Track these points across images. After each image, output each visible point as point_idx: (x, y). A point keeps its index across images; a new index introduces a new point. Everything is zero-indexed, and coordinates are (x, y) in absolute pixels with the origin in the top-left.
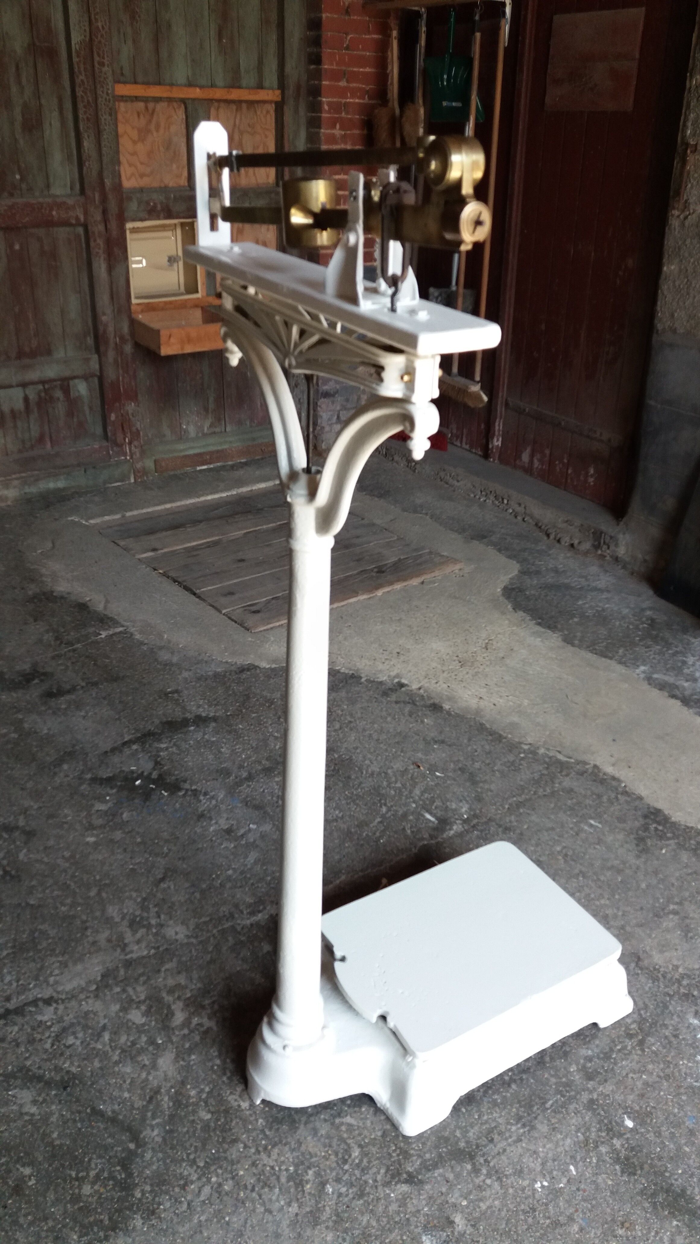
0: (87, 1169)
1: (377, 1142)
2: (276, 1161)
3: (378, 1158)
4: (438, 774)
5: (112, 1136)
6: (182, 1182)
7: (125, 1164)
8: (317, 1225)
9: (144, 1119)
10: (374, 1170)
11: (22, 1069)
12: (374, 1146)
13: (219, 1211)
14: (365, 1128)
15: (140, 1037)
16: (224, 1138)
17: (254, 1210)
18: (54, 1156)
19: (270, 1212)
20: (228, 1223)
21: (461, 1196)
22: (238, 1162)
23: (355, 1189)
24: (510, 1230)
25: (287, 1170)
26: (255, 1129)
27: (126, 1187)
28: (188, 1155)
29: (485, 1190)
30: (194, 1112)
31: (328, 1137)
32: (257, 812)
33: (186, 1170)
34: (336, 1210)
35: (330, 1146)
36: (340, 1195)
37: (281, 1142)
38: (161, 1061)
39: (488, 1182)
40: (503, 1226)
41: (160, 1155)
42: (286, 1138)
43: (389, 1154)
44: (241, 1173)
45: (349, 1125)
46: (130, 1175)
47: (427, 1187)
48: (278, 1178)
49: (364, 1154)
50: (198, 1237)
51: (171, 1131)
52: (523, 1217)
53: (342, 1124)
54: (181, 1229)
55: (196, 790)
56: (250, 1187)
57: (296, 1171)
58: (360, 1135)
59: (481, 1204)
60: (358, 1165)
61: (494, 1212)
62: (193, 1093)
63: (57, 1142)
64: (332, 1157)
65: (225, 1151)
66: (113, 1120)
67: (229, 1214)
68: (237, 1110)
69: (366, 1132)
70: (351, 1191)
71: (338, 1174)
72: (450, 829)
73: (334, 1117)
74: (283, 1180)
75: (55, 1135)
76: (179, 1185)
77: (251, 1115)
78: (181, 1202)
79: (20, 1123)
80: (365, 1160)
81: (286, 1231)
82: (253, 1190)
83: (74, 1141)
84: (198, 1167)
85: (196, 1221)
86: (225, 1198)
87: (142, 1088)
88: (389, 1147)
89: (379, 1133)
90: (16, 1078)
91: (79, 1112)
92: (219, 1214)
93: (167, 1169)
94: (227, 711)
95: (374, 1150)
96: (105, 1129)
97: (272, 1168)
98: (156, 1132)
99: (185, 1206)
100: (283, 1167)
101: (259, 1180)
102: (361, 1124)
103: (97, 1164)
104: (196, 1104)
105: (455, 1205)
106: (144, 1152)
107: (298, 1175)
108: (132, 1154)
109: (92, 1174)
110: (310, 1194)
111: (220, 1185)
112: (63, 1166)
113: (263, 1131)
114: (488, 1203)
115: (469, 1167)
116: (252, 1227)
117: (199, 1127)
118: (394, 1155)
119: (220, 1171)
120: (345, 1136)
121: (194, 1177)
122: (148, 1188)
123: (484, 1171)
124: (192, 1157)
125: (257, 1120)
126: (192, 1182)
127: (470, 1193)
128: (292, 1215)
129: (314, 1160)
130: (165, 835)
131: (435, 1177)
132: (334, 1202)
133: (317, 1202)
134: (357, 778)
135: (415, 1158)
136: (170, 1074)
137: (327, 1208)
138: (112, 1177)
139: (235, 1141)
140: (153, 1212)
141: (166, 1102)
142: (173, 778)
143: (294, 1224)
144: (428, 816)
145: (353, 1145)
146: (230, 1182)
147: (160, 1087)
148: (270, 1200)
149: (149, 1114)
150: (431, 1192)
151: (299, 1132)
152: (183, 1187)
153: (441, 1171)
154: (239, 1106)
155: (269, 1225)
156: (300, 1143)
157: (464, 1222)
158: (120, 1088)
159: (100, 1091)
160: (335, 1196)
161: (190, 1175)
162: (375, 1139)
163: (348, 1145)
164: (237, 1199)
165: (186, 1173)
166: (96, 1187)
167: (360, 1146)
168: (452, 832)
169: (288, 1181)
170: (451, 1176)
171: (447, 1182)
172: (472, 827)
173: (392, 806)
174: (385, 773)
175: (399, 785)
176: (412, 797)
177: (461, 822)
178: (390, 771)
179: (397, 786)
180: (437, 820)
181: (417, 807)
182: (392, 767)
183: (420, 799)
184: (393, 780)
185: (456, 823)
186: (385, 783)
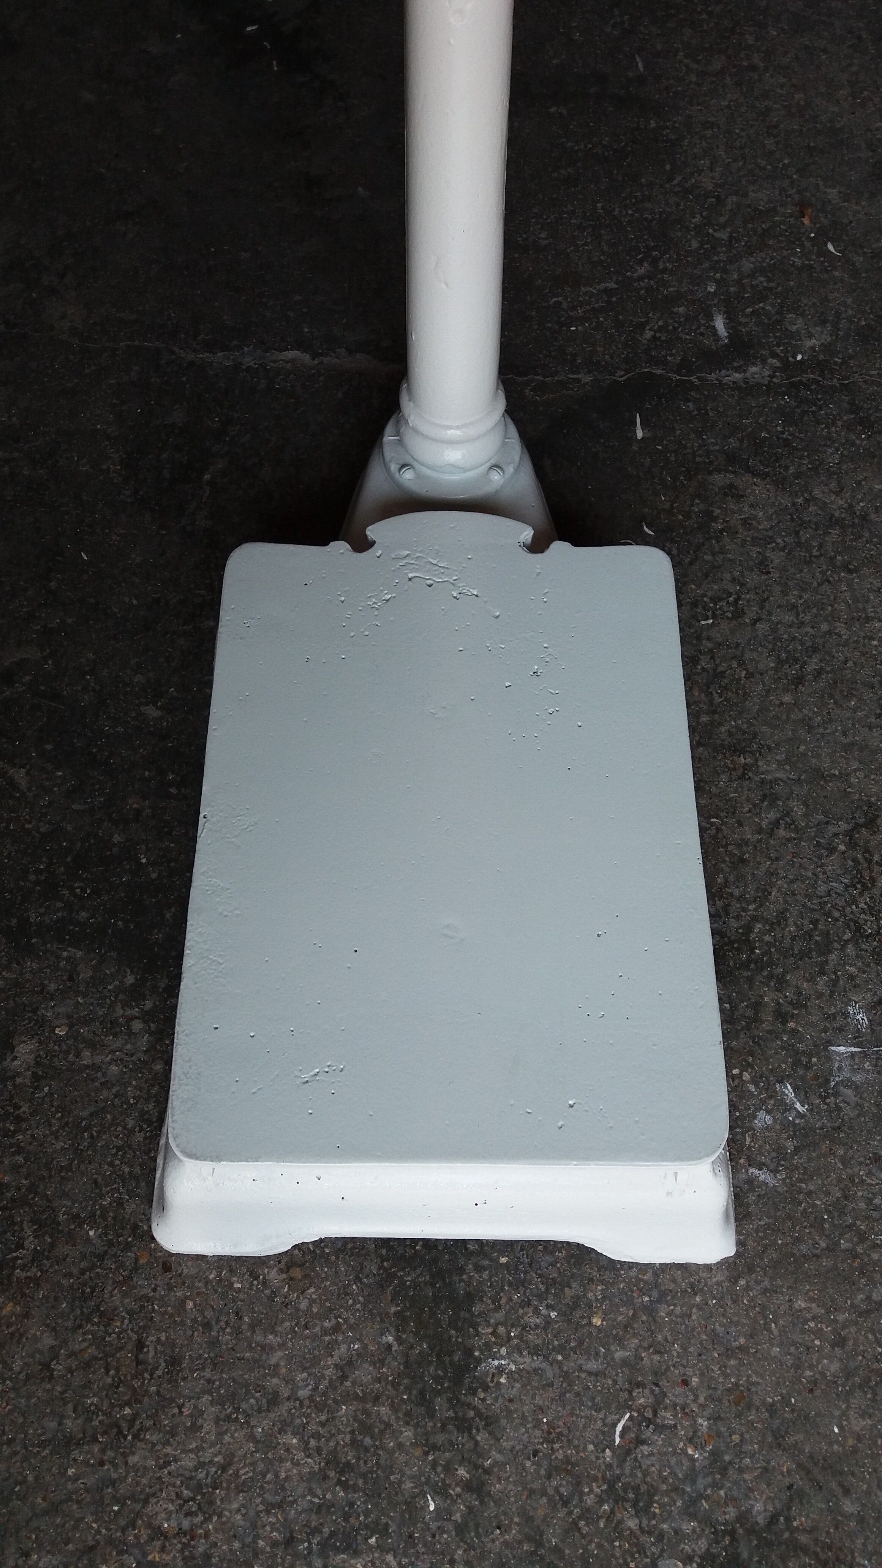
4: (830, 247)
21: (69, 1017)
29: (115, 1035)
39: (137, 1026)
40: (85, 1113)
47: (31, 964)
52: (131, 1123)
55: (331, 83)
59: (87, 1053)
61: (93, 1080)
72: (737, 369)
105: (42, 1023)
114: (98, 1059)
115: (130, 980)
123: (148, 1005)
127: (86, 1021)
131: (58, 958)
134: (651, 184)
135: (60, 905)
144: (720, 324)
150: (28, 976)
153: (79, 954)
157: (30, 1058)
168: (738, 376)
170: (86, 973)
171: (71, 979)
172: (792, 384)
173: (664, 271)
174: (718, 198)
175: (723, 235)
176: (725, 271)
177: (778, 364)
178: (734, 199)
179: (717, 235)
180: (730, 337)
181: (715, 294)
182: (746, 195)
183: (739, 282)
184: (722, 220)
185: (764, 361)
186: (697, 219)
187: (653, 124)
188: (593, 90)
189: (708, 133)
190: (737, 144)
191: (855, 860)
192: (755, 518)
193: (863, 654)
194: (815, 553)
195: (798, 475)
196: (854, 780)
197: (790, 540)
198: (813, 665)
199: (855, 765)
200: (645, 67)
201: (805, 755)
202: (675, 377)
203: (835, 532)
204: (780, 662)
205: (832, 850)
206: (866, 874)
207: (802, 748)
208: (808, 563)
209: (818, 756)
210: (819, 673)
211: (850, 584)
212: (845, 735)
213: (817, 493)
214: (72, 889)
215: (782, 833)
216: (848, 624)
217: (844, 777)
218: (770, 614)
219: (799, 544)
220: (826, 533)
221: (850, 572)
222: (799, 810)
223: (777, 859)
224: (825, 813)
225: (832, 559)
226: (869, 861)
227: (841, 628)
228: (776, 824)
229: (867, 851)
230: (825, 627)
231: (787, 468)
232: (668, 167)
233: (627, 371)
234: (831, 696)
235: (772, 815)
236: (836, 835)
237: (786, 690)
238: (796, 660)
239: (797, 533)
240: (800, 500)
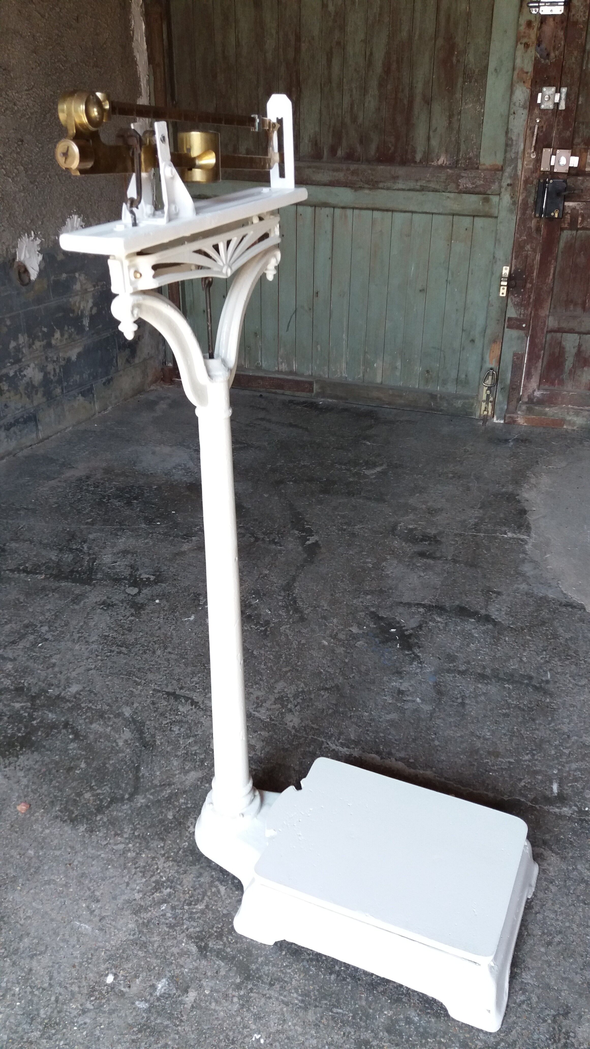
0: (100, 788)
1: (218, 914)
2: (164, 868)
3: (205, 921)
5: (127, 784)
6: (119, 832)
7: (114, 800)
8: (135, 914)
9: (147, 790)
10: (195, 924)
11: (143, 724)
12: (213, 914)
13: (113, 860)
14: (223, 901)
15: (201, 754)
16: (161, 833)
17: (123, 876)
18: (98, 769)
19: (128, 884)
20: (107, 869)
21: (212, 987)
22: (150, 850)
23: (173, 921)
24: (205, 1033)
25: (161, 877)
26: (178, 844)
27: (100, 810)
28: (139, 824)
29: (226, 1000)
30: (169, 809)
31: (201, 886)
32: (434, 695)
33: (128, 830)
34: (152, 919)
35: (195, 890)
36: (164, 915)
37: (179, 862)
38: (192, 773)
39: (235, 1000)
40: (206, 1027)
41: (129, 812)
42: (184, 863)
43: (213, 926)
44: (144, 856)
45: (219, 891)
46: (108, 807)
47: (204, 962)
48: (152, 876)
49: (203, 912)
50: (90, 860)
51: (148, 807)
52: (221, 1037)
53: (216, 887)
54: (89, 849)
55: (418, 657)
56: (137, 865)
57: (164, 882)
58: (215, 901)
59: (213, 1004)
60: (192, 913)
61: (213, 1015)
62: (182, 801)
63: (107, 766)
64: (188, 895)
65: (152, 839)
66: (137, 778)
67: (113, 866)
68: (185, 828)
69: (220, 904)
70: (171, 919)
71: (178, 905)
72: (558, 807)
73: (219, 880)
74: (154, 879)
75: (111, 762)
76: (116, 832)
77: (187, 837)
78: (106, 839)
79: (109, 744)
80: (199, 915)
81: (120, 901)
82: (136, 868)
83: (113, 771)
84: (134, 833)
85: (99, 853)
86: (122, 858)
87: (167, 778)
88: (219, 923)
89: (225, 912)
90: (135, 724)
91: (132, 762)
92: (110, 861)
93: (122, 821)
94: (512, 624)
95: (210, 915)
96: (130, 779)
97: (157, 869)
98: (143, 801)
99: (105, 843)
100: (162, 874)
101: (144, 867)
102: (224, 898)
103: (106, 789)
104: (175, 807)
105: (201, 986)
106: (127, 804)
107: (162, 885)
108: (122, 799)
109: (99, 791)
110: (154, 898)
111: (129, 850)
112: (95, 776)
113: (180, 849)
114: (217, 1008)
115: (238, 980)
116: (112, 882)
117: (160, 817)
118: (215, 929)
119: (138, 845)
120: (209, 894)
121: (125, 836)
122: (105, 820)
123: (242, 993)
124: (138, 826)
125: (185, 841)
126: (122, 837)
127: (218, 992)
128: (132, 897)
129: (179, 887)
130: (363, 668)
131: (215, 963)
132: (157, 915)
133: (151, 906)
134: (540, 724)
135: (221, 943)
136: (187, 783)
137: (150, 913)
138: (101, 801)
139: (163, 839)
140: (92, 831)
141: (167, 792)
142: (416, 641)
143: (129, 901)
144: (555, 787)
145: (205, 901)
146: (134, 854)
147: (174, 784)
148: (135, 881)
149: (153, 791)
150: (202, 967)
151: (193, 867)
152: (116, 834)
153: (223, 964)
154: (189, 827)
155: (119, 890)
156: (185, 872)
157: (193, 999)
158: (161, 768)
159: (152, 762)
160: (162, 913)
161: (126, 832)
162: (219, 912)
163: (203, 898)
164: (125, 864)
165: (126, 830)
166: (91, 798)
167: (207, 906)
168: (557, 810)
169: (154, 882)
170: (223, 973)
171: (217, 972)
172: (580, 819)
173: (537, 760)
174: (569, 736)
175: (567, 751)
176: (563, 766)
177: (577, 810)
178: (576, 738)
179: (564, 751)
180: (558, 793)
181: (556, 774)
182: (581, 737)
183: (568, 772)
184: (568, 745)
185: (570, 807)
186: (557, 743)
187: (548, 700)
188: (526, 681)
189: (571, 709)
190: (583, 716)
191: (554, 1028)
192: (548, 870)
193: (581, 941)
194: (571, 892)
195: (572, 857)
196: (563, 994)
197: (562, 883)
198: (558, 939)
199: (565, 987)
200: (551, 677)
201: (544, 976)
202: (530, 804)
203: (583, 886)
204: (543, 933)
205: (545, 1021)
206: (557, 1036)
207: (544, 973)
208: (567, 895)
209: (550, 978)
210: (559, 943)
211: (583, 910)
212: (564, 973)
213: (579, 867)
214: (228, 938)
215: (524, 1006)
216: (579, 926)
217: (559, 991)
218: (544, 911)
219: (565, 886)
220: (578, 885)
221: (585, 904)
222: (535, 999)
223: (519, 1017)
224: (546, 1004)
225: (578, 896)
226: (560, 1031)
227: (574, 926)
228: (523, 1002)
229: (560, 1026)
230: (567, 924)
231: (568, 853)
232: (550, 719)
233: (509, 796)
234: (562, 954)
235: (522, 998)
236: (548, 1015)
237: (543, 946)
238: (551, 935)
239: (565, 881)
240: (571, 868)
